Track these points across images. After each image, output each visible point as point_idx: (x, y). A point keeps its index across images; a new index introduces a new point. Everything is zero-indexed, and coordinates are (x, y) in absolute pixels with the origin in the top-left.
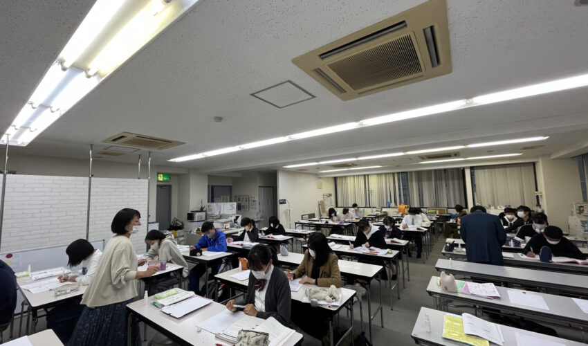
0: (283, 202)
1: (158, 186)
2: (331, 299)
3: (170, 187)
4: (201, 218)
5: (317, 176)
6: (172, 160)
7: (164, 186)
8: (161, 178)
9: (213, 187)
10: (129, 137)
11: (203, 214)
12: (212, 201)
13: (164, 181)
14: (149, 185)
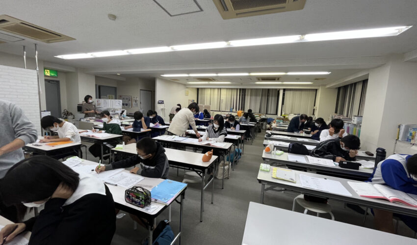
0: (161, 102)
1: (45, 80)
3: (58, 82)
5: (186, 86)
6: (59, 57)
7: (53, 81)
8: (48, 73)
10: (12, 23)
12: (100, 98)
13: (51, 76)
14: (38, 76)
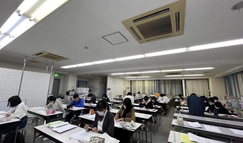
0: (109, 89)
1: (54, 79)
2: (132, 126)
3: (60, 79)
4: (73, 94)
5: (124, 79)
6: (62, 67)
7: (57, 79)
8: (56, 75)
9: (79, 81)
10: (44, 54)
11: (74, 92)
12: (78, 87)
13: (57, 77)
14: (51, 77)
